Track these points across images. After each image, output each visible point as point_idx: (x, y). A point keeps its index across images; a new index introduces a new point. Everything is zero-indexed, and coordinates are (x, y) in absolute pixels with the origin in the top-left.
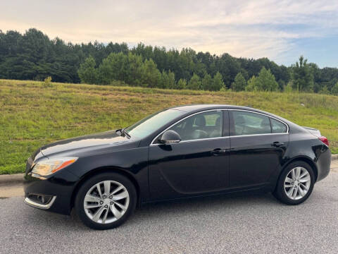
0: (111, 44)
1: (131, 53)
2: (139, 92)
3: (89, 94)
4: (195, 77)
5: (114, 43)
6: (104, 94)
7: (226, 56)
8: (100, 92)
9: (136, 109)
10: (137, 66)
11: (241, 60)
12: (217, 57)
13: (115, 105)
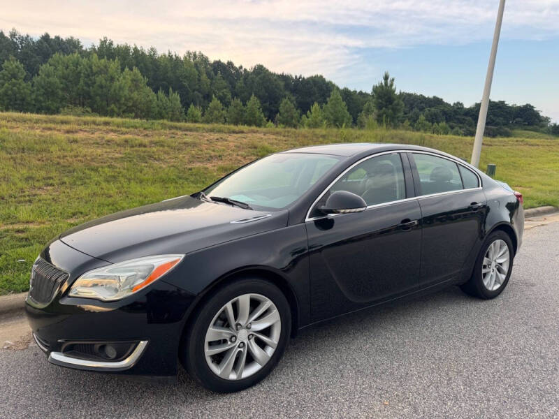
0: (46, 38)
1: (95, 56)
2: (136, 128)
3: (38, 132)
4: (215, 102)
5: (52, 36)
6: (68, 132)
7: (260, 70)
8: (58, 127)
9: (143, 159)
10: (112, 79)
11: (283, 78)
12: (245, 70)
13: (99, 151)
